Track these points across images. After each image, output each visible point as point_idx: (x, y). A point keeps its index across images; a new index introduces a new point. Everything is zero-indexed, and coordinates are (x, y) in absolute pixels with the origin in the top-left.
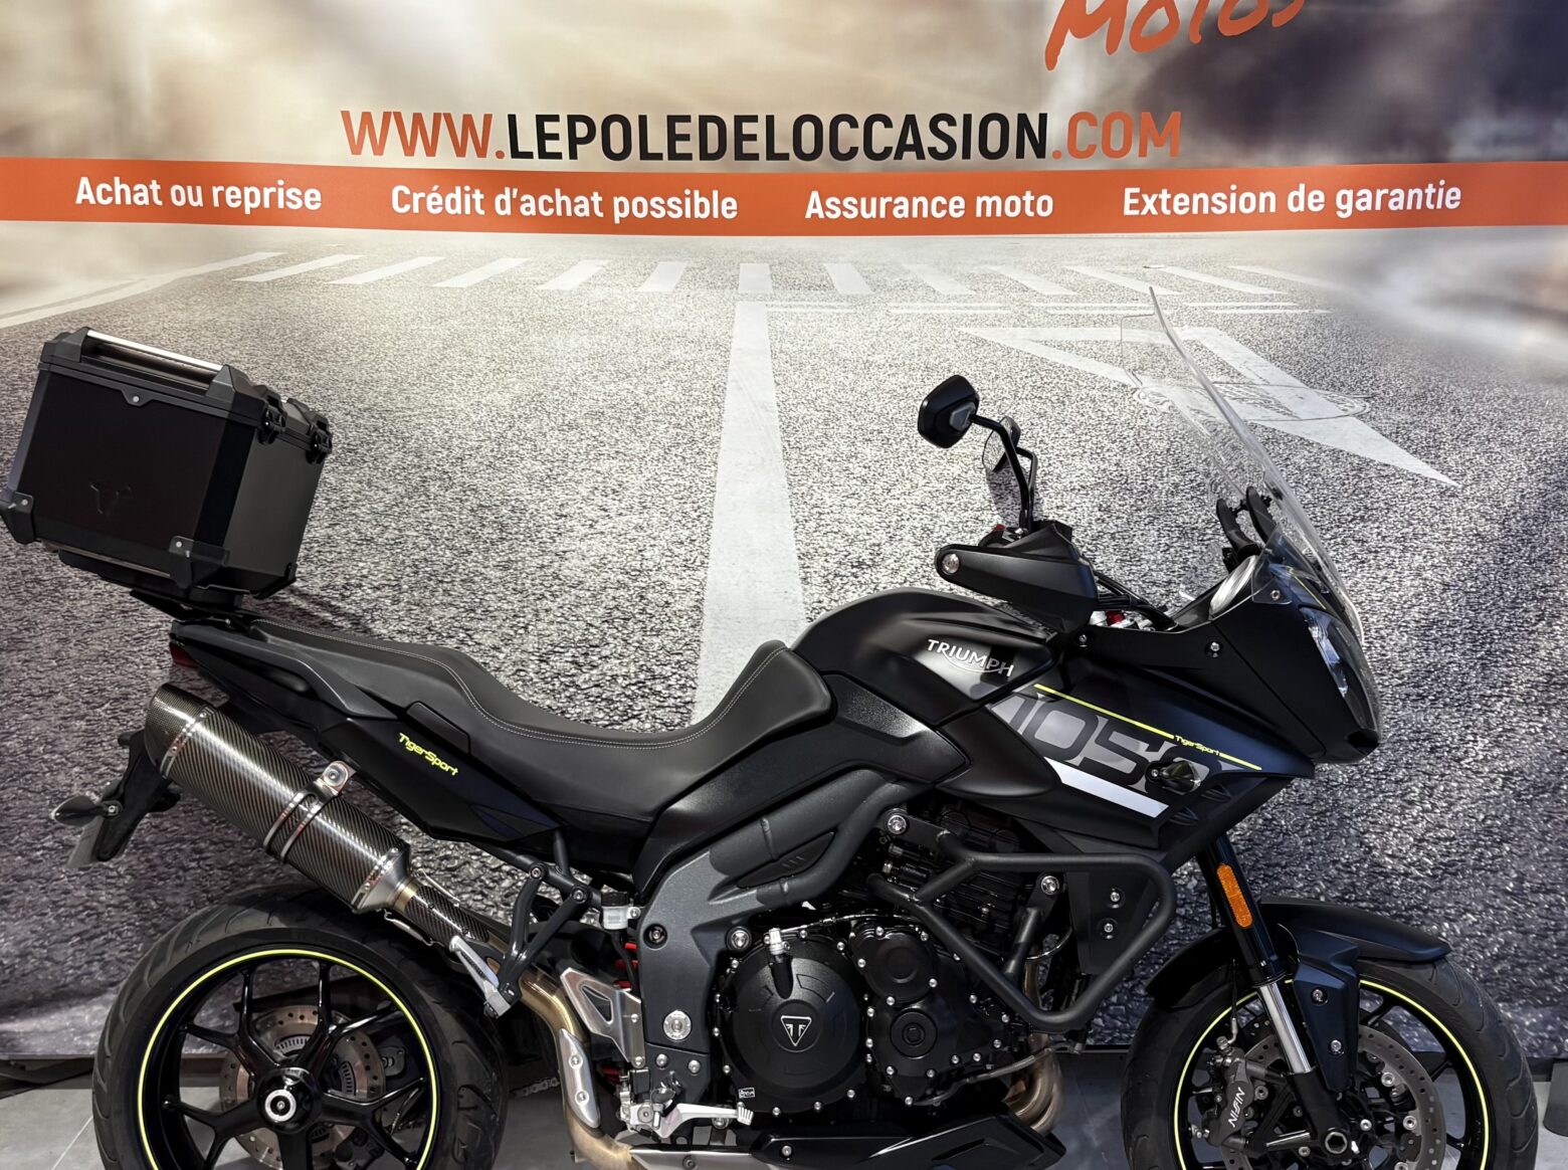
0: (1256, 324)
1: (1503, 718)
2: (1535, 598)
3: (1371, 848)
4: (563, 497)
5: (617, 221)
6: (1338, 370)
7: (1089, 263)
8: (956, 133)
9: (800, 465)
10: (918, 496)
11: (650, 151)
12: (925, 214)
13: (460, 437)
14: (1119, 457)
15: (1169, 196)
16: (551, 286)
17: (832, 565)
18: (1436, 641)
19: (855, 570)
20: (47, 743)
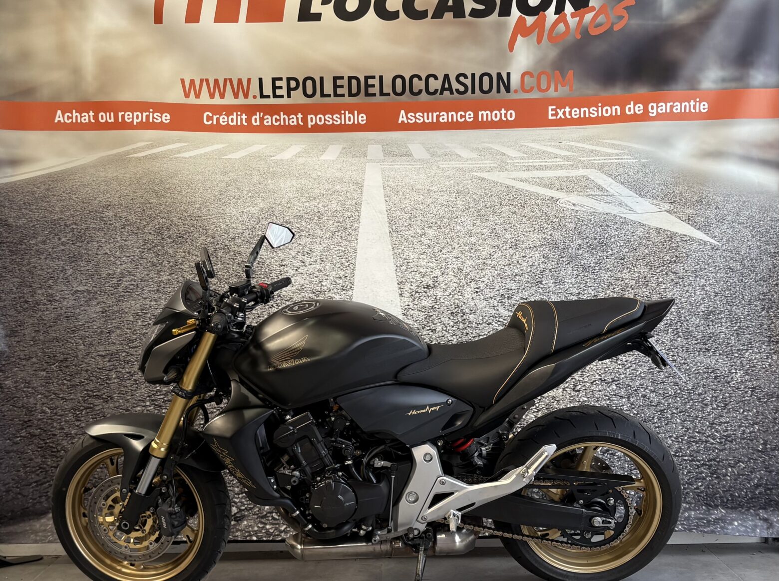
0: (614, 167)
1: (750, 361)
2: (760, 299)
3: (687, 428)
4: (283, 256)
5: (310, 126)
6: (654, 189)
7: (533, 141)
8: (468, 82)
9: (398, 239)
10: (455, 253)
11: (325, 93)
12: (455, 120)
13: (233, 228)
14: (551, 232)
15: (570, 110)
16: (278, 157)
17: (414, 287)
18: (712, 321)
19: (425, 290)
20: (27, 383)
